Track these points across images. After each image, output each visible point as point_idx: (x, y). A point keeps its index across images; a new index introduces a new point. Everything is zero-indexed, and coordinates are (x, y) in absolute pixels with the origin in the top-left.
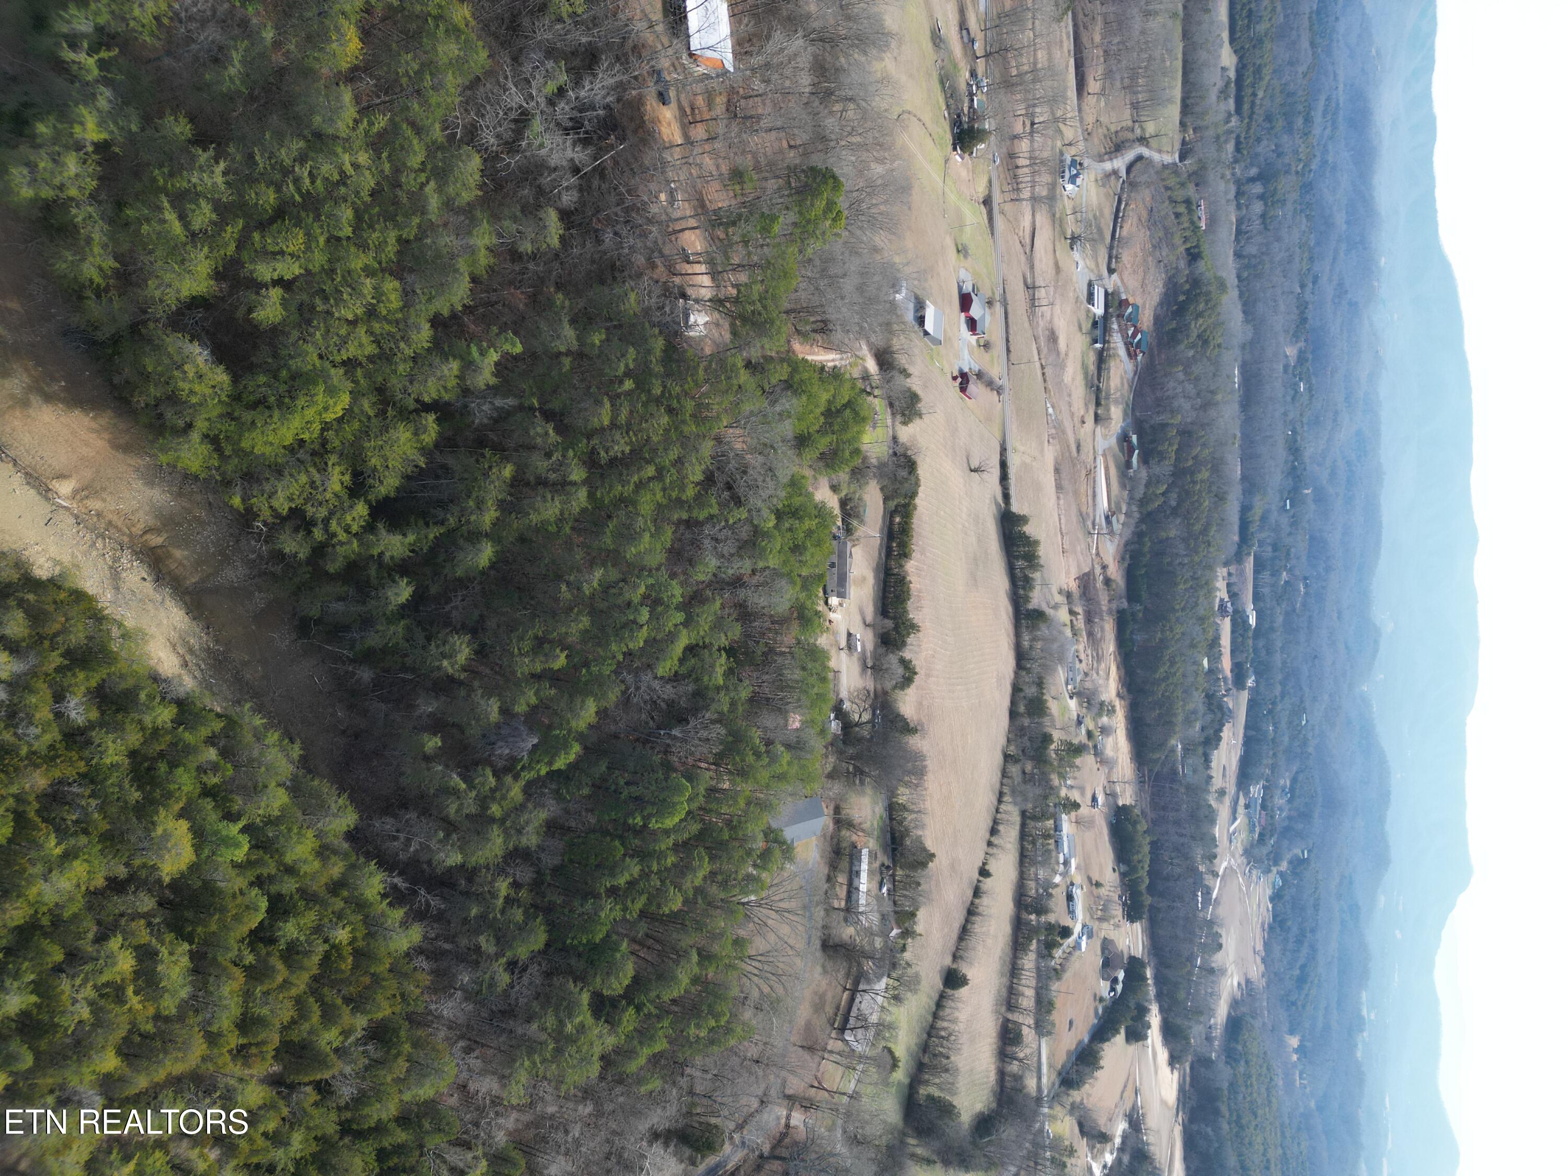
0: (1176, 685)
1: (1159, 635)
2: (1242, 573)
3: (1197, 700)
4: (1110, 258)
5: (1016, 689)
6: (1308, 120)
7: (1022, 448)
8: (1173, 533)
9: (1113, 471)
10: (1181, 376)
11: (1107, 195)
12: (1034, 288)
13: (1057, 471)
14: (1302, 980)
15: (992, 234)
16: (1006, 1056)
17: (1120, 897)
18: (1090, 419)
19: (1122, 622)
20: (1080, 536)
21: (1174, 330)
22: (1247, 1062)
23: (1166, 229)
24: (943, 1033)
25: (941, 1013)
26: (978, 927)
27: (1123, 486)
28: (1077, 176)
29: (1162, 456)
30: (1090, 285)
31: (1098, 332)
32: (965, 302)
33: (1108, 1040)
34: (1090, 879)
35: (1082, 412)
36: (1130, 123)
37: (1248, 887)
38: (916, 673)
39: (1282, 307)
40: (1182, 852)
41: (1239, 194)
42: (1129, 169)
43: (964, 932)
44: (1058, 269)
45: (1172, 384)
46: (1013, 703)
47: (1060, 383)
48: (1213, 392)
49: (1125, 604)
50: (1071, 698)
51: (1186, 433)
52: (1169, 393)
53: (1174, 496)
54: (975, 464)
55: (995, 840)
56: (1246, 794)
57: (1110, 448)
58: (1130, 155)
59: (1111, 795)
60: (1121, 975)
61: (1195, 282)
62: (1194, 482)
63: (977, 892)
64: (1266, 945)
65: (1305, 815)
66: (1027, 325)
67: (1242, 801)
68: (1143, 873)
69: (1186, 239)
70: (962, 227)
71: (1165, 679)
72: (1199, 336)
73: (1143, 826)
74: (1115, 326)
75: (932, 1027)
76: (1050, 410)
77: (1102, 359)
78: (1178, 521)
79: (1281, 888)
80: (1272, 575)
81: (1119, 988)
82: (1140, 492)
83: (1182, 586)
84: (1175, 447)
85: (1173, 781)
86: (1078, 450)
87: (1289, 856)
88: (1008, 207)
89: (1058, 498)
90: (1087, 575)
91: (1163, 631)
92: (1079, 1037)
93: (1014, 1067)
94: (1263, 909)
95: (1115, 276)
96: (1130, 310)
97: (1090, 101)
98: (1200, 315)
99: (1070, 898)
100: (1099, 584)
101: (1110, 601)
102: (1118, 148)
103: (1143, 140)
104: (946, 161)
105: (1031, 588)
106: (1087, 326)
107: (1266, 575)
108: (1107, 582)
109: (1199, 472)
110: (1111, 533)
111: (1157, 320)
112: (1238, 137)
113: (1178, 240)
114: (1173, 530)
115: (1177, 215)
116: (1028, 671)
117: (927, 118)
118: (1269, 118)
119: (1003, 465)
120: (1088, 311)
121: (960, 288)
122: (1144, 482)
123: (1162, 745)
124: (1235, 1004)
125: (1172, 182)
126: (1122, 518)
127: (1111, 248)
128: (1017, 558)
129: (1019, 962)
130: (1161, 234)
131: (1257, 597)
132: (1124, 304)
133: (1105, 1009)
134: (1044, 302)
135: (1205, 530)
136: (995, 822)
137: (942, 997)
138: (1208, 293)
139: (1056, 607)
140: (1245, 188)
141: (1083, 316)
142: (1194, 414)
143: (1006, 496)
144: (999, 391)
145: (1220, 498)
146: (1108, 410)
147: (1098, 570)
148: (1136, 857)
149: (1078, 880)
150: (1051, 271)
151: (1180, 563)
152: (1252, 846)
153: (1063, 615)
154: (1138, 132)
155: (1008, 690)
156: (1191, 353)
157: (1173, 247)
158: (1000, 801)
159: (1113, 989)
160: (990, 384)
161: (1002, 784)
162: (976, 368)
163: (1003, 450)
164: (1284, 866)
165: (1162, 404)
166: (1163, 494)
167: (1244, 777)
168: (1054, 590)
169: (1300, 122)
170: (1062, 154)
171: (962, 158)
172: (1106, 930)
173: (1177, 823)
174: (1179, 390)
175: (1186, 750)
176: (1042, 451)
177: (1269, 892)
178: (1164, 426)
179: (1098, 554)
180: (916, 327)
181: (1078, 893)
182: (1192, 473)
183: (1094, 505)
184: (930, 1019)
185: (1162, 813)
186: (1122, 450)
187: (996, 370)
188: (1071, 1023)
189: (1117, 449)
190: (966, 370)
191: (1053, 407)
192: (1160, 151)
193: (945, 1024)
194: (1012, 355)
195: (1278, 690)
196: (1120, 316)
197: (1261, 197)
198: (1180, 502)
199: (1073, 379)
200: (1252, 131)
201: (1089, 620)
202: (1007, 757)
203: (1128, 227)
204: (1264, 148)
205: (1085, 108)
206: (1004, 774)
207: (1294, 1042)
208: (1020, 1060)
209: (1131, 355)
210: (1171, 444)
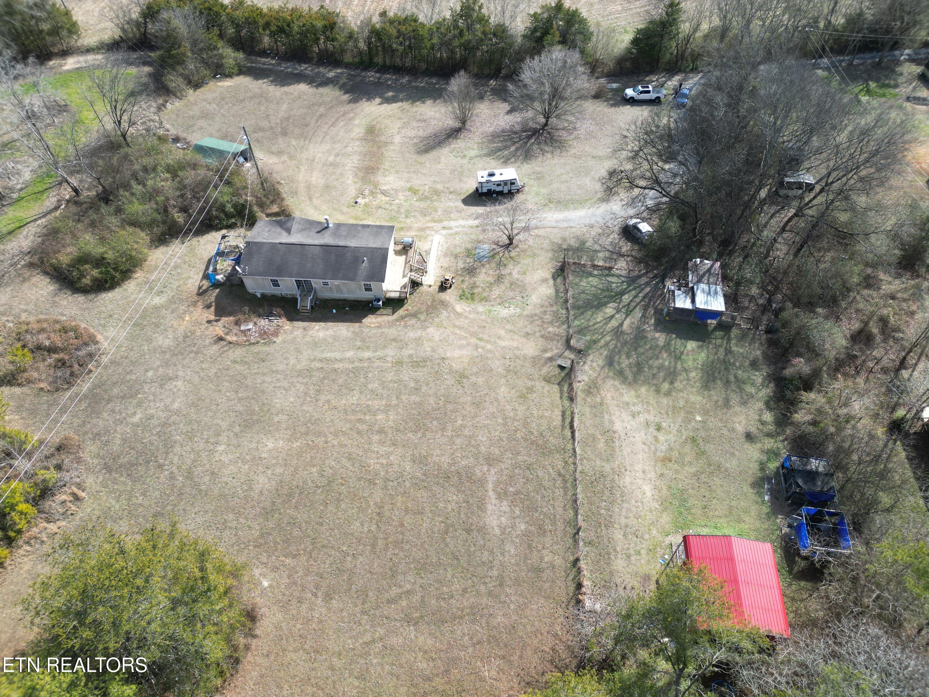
38: (558, 8)
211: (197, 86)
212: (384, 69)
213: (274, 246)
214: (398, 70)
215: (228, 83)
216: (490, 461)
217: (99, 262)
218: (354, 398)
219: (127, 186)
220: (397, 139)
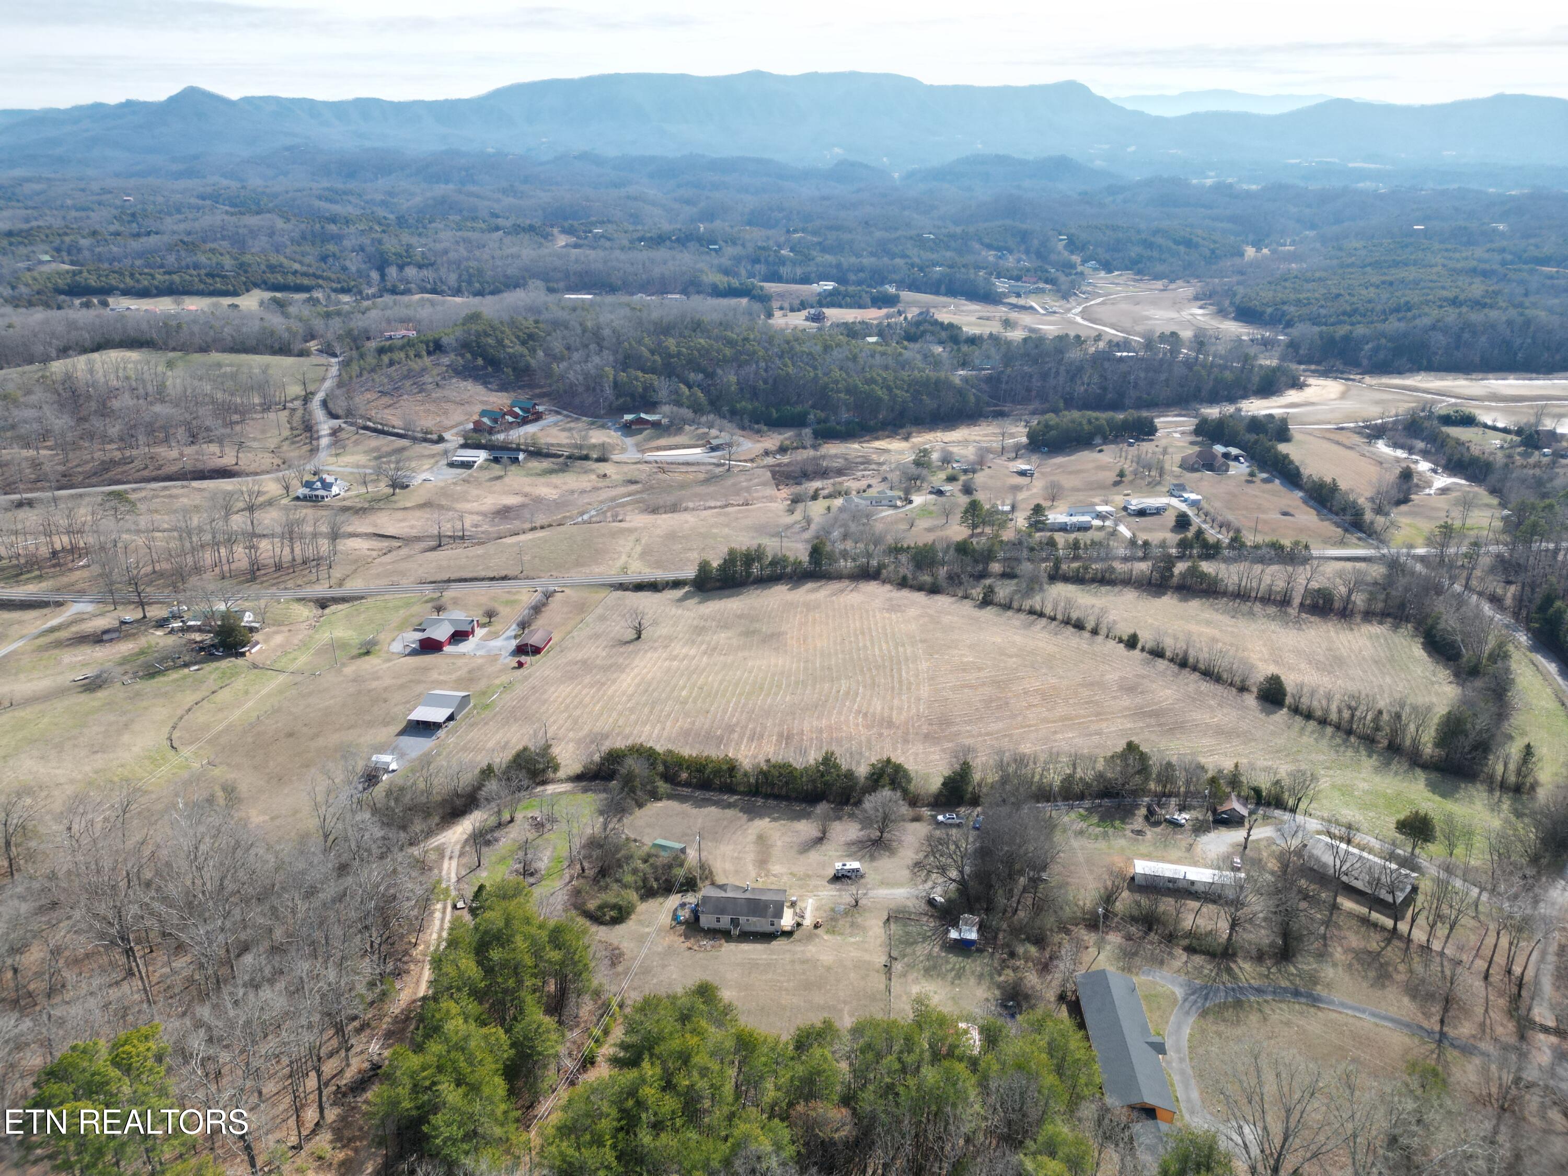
0: (896, 377)
1: (842, 395)
2: (781, 296)
3: (912, 352)
4: (425, 440)
5: (903, 583)
6: (333, 220)
7: (624, 558)
8: (733, 378)
9: (663, 442)
10: (564, 365)
11: (356, 443)
12: (440, 536)
13: (655, 510)
14: (1189, 243)
15: (362, 598)
16: (1345, 608)
17: (1131, 445)
18: (603, 468)
19: (827, 434)
20: (730, 482)
21: (514, 369)
22: (1284, 303)
23: (406, 377)
24: (1346, 714)
25: (1319, 713)
26: (1201, 653)
27: (679, 430)
28: (323, 481)
29: (649, 388)
30: (452, 465)
31: (505, 456)
32: (429, 646)
33: (1297, 468)
34: (1116, 484)
35: (594, 477)
36: (286, 413)
37: (1100, 296)
38: (888, 761)
39: (514, 250)
40: (1075, 372)
41: (394, 291)
42: (334, 416)
43: (1210, 674)
44: (426, 505)
45: (571, 375)
46: (920, 588)
47: (558, 505)
48: (584, 331)
49: (807, 431)
50: (911, 502)
51: (627, 361)
52: (581, 378)
53: (692, 376)
54: (631, 634)
55: (1090, 625)
56: (1005, 295)
57: (637, 444)
58: (319, 414)
59: (1017, 452)
60: (1219, 449)
61: (465, 346)
62: (679, 354)
63: (1157, 653)
64: (1156, 277)
65: (1024, 237)
66: (479, 550)
67: (1013, 300)
68: (1103, 416)
69: (418, 355)
70: (343, 645)
71: (889, 389)
72: (523, 343)
73: (1051, 418)
74: (501, 437)
75: (1338, 727)
76: (586, 517)
77: (537, 453)
78: (719, 372)
79: (1099, 261)
80: (784, 264)
81: (1234, 451)
82: (687, 413)
83: (791, 370)
84: (640, 374)
85: (999, 380)
86: (636, 482)
87: (1066, 254)
88: (337, 573)
89: (686, 509)
90: (774, 474)
91: (838, 391)
92: (1299, 503)
93: (1359, 599)
94: (1121, 280)
95: (447, 436)
96: (485, 420)
97: (246, 460)
98: (500, 342)
99: (1142, 513)
100: (785, 459)
101: (804, 448)
102: (309, 428)
103: (307, 398)
104: (255, 666)
105: (785, 559)
106: (497, 469)
107: (784, 271)
108: (783, 450)
109: (667, 348)
110: (730, 445)
111: (503, 388)
112: (335, 290)
113: (416, 365)
114: (730, 378)
115: (391, 363)
116: (881, 566)
117: (189, 698)
118: (324, 258)
119: (639, 587)
120: (481, 467)
121: (414, 653)
122: (675, 409)
123: (960, 392)
124: (1222, 313)
125: (355, 369)
126: (714, 432)
127: (414, 439)
128: (749, 574)
129: (1230, 588)
130: (408, 383)
131: (806, 280)
132: (478, 428)
133: (1262, 469)
134: (459, 525)
135: (731, 343)
136: (1067, 622)
137: (1295, 710)
138: (478, 335)
139: (809, 521)
140: (389, 285)
141: (487, 475)
142: (606, 352)
143: (677, 584)
144: (548, 595)
145: (697, 326)
146: (594, 446)
147: (770, 460)
148: (1086, 427)
149: (1119, 500)
150: (425, 514)
151: (766, 370)
152: (1058, 291)
153: (817, 509)
154: (297, 404)
155: (905, 593)
156: (540, 353)
157: (424, 370)
158: (1041, 615)
159: (1236, 458)
160: (537, 609)
161: (1019, 610)
162: (513, 630)
163: (622, 587)
164: (1076, 259)
165: (593, 384)
166: (690, 387)
167: (988, 297)
168: (789, 519)
169: (332, 228)
170: (297, 498)
171: (257, 643)
172: (1172, 464)
173: (1044, 376)
174: (578, 367)
175: (963, 365)
176: (630, 531)
177: (1102, 274)
178: (616, 385)
179: (752, 460)
180: (442, 733)
181: (1136, 503)
182: (670, 356)
183: (698, 464)
184: (1329, 730)
185: (1034, 393)
186: (640, 431)
187: (526, 596)
188: (1285, 514)
189: (640, 437)
190: (514, 643)
191: (582, 514)
192: (324, 379)
193: (1334, 708)
194: (510, 573)
195: (899, 261)
196: (491, 431)
197: (401, 268)
198: (699, 369)
199: (556, 487)
200: (333, 276)
201: (824, 474)
202: (986, 602)
203: (394, 419)
204: (354, 263)
205: (252, 468)
206: (1007, 607)
207: (1250, 252)
208: (1350, 592)
209: (538, 417)
210: (637, 379)
211: (640, 806)
212: (767, 796)
213: (718, 899)
214: (777, 797)
215: (659, 804)
216: (845, 1002)
217: (614, 907)
218: (770, 976)
219: (620, 866)
220: (779, 843)
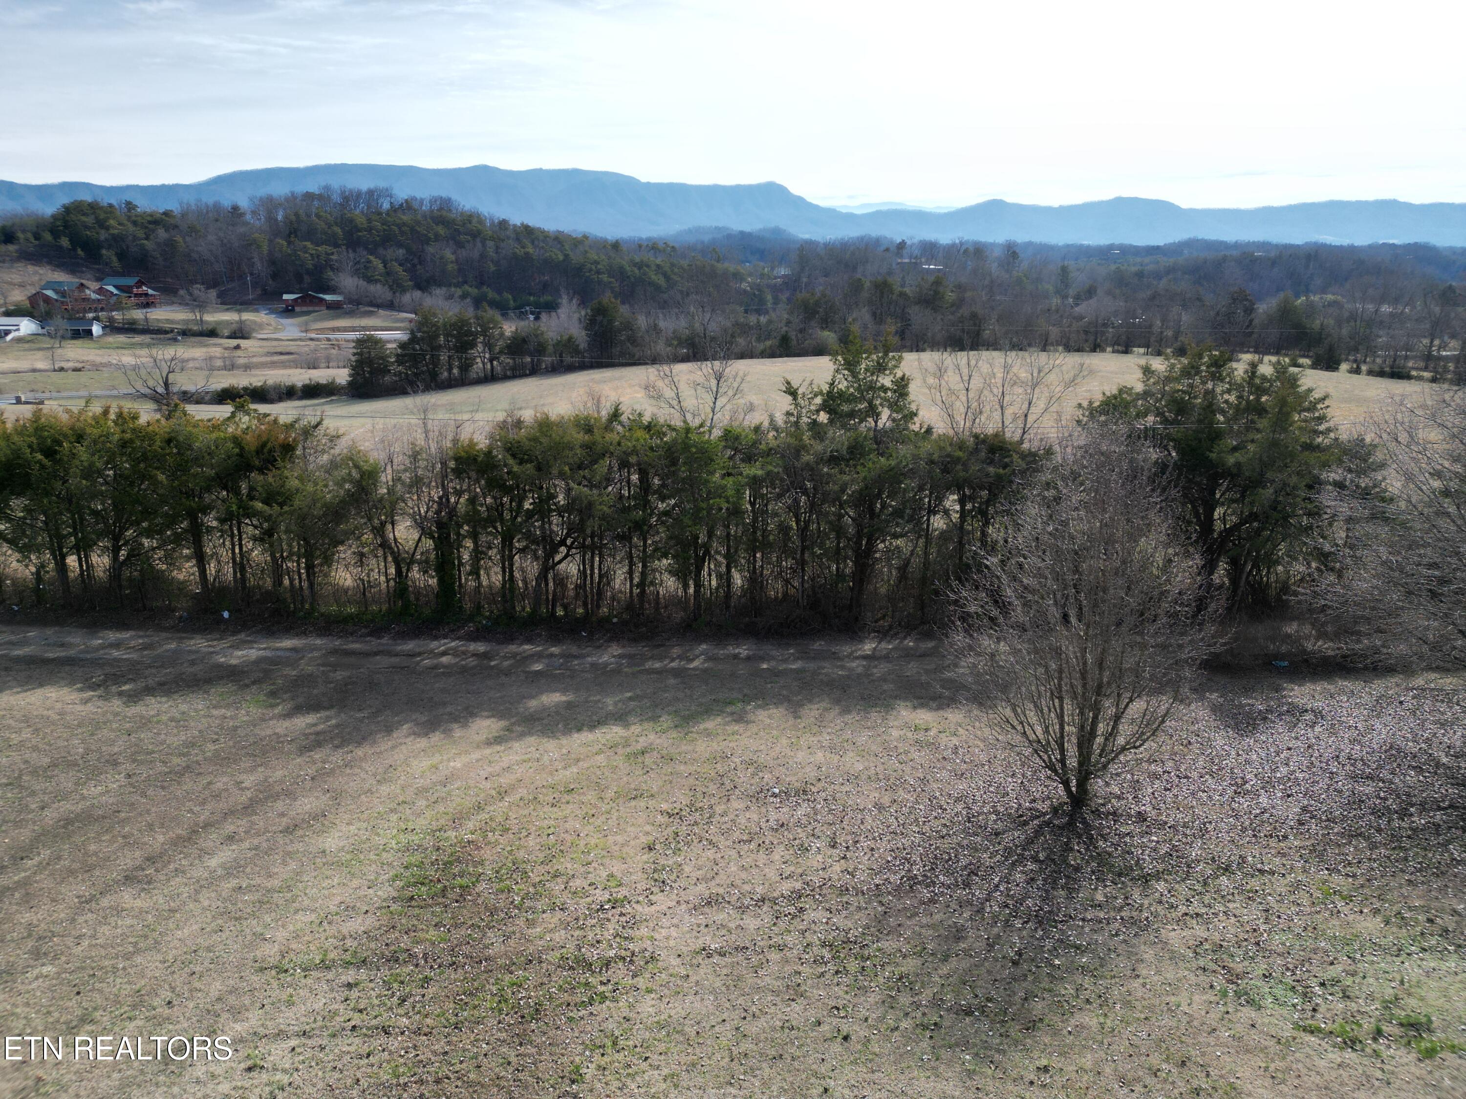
0: (673, 265)
8: (450, 258)
9: (342, 323)
21: (122, 256)
27: (368, 312)
29: (323, 261)
31: (69, 327)
35: (216, 350)
45: (203, 250)
52: (217, 251)
53: (390, 254)
57: (299, 326)
62: (370, 230)
71: (665, 275)
72: (140, 227)
77: (130, 329)
78: (430, 249)
82: (381, 293)
83: (530, 250)
84: (310, 246)
91: (598, 272)
96: (49, 293)
98: (102, 224)
106: (45, 341)
109: (353, 222)
114: (444, 256)
120: (18, 337)
122: (362, 283)
132: (34, 298)
141: (23, 346)
143: (313, 393)
146: (229, 325)
151: (496, 251)
156: (161, 233)
166: (386, 262)
174: (213, 238)
178: (274, 263)
182: (355, 229)
186: (307, 312)
189: (306, 318)
198: (400, 245)
210: (305, 249)
